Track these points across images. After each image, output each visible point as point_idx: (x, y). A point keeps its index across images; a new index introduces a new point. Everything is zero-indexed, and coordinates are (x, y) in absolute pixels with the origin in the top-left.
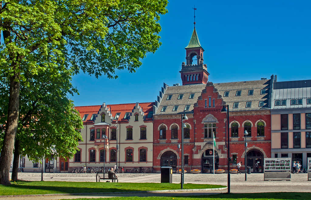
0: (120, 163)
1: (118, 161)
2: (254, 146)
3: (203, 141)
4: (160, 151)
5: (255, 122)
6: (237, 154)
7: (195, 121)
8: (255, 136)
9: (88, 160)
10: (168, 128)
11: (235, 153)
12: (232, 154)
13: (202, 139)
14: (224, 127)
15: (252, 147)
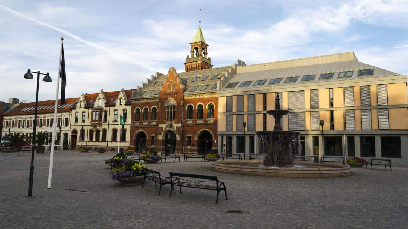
0: (108, 142)
1: (107, 140)
2: (205, 128)
3: (165, 123)
4: (135, 131)
5: (206, 104)
6: (191, 135)
7: (160, 104)
8: (206, 119)
9: (88, 140)
10: (142, 111)
11: (189, 135)
12: (187, 136)
13: (164, 120)
14: (181, 110)
15: (203, 129)
